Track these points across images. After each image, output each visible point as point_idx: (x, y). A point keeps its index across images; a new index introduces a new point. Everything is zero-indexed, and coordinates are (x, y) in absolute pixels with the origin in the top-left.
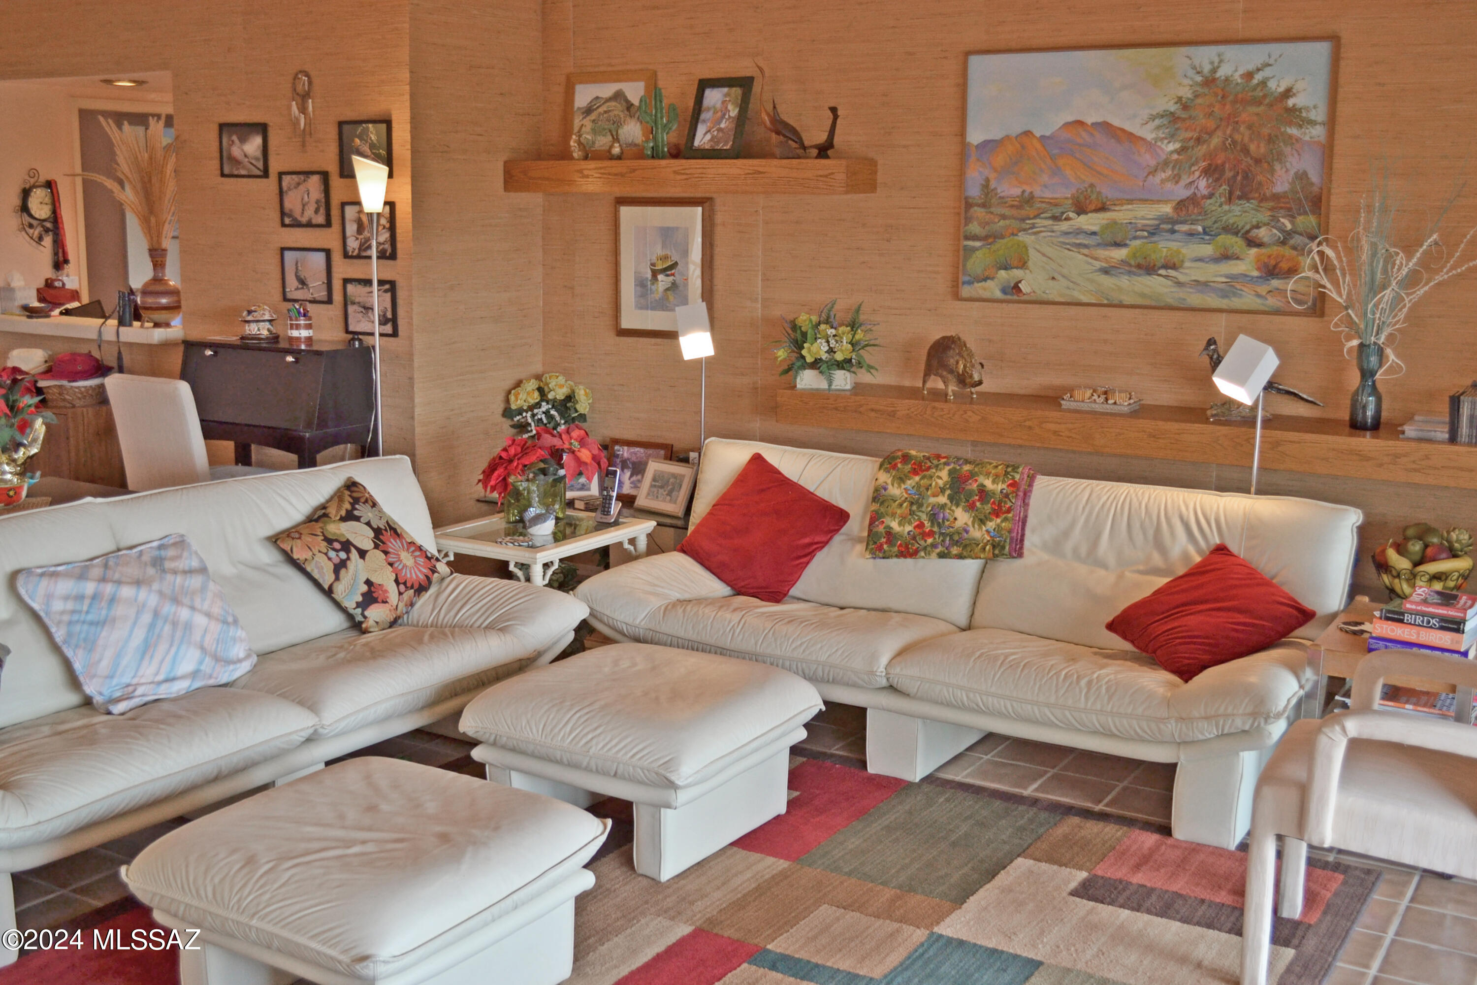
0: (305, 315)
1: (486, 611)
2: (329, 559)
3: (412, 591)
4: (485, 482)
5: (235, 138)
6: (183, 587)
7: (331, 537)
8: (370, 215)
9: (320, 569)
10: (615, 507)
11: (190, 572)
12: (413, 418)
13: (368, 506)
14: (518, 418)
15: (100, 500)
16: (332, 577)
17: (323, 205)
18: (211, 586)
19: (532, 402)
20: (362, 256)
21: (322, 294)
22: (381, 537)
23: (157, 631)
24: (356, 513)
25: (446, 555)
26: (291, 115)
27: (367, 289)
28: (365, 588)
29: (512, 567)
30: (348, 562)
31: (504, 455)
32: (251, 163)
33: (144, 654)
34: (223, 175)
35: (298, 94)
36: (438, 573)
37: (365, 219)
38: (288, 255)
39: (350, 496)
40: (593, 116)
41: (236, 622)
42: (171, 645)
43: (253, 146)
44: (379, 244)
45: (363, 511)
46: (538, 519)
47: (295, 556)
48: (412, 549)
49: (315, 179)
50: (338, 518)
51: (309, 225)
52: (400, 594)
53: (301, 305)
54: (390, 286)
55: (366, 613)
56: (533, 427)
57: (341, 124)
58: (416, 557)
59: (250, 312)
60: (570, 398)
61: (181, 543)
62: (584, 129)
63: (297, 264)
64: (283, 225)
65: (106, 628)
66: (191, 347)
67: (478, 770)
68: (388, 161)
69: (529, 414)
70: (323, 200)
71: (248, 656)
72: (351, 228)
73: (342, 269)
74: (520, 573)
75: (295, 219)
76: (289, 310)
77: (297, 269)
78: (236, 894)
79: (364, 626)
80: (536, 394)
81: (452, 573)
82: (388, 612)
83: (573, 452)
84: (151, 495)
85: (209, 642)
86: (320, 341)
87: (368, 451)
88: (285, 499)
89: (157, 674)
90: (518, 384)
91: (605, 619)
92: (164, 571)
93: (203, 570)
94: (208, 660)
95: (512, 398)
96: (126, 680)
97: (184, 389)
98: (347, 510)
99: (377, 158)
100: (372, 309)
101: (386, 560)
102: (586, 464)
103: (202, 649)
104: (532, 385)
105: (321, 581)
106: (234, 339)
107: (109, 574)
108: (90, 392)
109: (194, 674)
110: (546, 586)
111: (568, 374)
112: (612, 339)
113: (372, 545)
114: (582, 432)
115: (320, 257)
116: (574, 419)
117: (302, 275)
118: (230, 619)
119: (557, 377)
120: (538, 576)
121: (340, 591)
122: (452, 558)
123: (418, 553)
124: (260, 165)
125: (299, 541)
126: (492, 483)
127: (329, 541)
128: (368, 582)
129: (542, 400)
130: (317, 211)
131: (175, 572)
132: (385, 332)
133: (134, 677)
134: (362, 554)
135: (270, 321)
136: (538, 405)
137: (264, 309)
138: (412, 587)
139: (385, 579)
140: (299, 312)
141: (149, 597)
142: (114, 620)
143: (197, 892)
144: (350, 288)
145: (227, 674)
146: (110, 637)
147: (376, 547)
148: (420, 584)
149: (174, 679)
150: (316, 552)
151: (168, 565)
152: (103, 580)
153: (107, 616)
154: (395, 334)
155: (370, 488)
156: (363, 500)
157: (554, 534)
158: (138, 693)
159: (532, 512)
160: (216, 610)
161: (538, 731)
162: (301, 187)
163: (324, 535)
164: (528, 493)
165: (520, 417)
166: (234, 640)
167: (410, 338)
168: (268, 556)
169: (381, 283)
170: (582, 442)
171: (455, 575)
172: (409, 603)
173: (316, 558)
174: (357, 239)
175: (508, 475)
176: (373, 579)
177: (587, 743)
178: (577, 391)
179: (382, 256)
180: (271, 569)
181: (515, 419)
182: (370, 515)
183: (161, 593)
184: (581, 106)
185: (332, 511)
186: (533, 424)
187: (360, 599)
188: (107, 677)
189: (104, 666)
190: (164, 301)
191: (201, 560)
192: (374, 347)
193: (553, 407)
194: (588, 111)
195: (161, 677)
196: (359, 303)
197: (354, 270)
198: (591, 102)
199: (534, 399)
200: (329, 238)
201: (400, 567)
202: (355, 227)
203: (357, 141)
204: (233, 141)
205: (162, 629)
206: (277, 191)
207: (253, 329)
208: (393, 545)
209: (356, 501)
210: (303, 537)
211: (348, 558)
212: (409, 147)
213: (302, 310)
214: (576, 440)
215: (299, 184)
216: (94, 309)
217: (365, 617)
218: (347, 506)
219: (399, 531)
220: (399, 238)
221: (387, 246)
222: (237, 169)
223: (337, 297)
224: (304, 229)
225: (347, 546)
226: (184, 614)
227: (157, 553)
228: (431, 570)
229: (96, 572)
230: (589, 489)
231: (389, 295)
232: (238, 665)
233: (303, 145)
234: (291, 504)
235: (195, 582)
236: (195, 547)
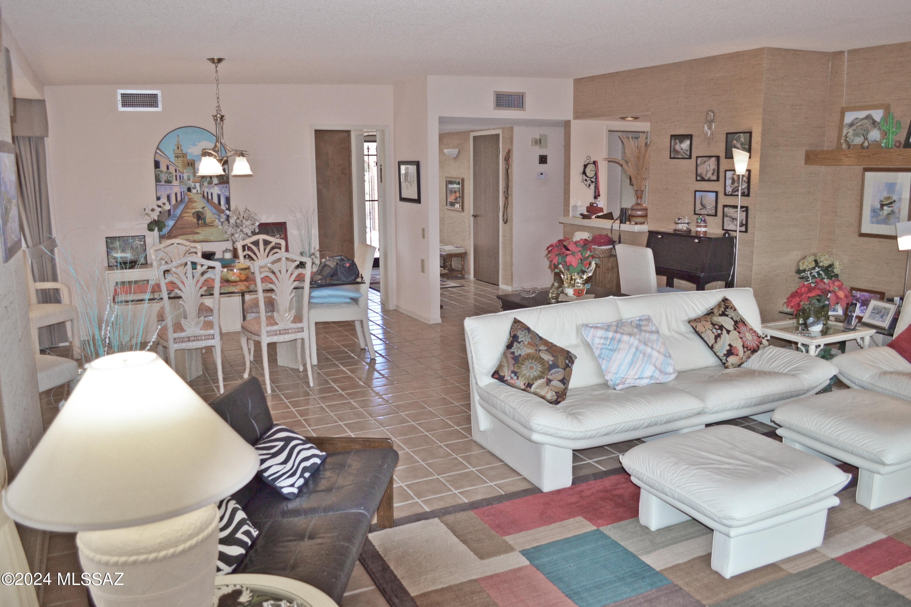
0: (704, 221)
1: (786, 365)
2: (713, 333)
3: (750, 352)
4: (788, 303)
5: (677, 141)
6: (649, 338)
7: (714, 322)
8: (739, 176)
9: (708, 336)
10: (854, 322)
11: (652, 332)
12: (751, 271)
13: (732, 310)
14: (803, 274)
15: (616, 297)
16: (714, 341)
17: (716, 171)
18: (661, 339)
19: (811, 266)
20: (733, 194)
21: (713, 212)
22: (737, 325)
23: (637, 356)
24: (726, 313)
25: (766, 336)
26: (704, 130)
27: (735, 210)
28: (728, 348)
29: (799, 345)
30: (721, 335)
31: (799, 291)
32: (684, 153)
33: (631, 365)
34: (671, 158)
35: (708, 121)
36: (763, 344)
37: (736, 178)
38: (697, 193)
39: (724, 305)
40: (854, 128)
41: (670, 356)
42: (642, 363)
43: (686, 145)
44: (742, 189)
45: (729, 312)
46: (813, 324)
47: (697, 330)
48: (751, 332)
49: (713, 159)
50: (718, 314)
51: (709, 180)
52: (744, 352)
53: (703, 217)
54: (746, 209)
55: (728, 359)
56: (810, 279)
57: (727, 134)
58: (753, 336)
59: (679, 219)
60: (831, 266)
61: (649, 319)
62: (848, 134)
63: (702, 198)
64: (697, 180)
65: (616, 353)
66: (652, 234)
67: (780, 439)
68: (749, 151)
69: (809, 273)
70: (716, 169)
71: (674, 372)
72: (729, 182)
73: (723, 200)
74: (803, 349)
75: (702, 178)
76: (697, 219)
77: (702, 200)
78: (671, 476)
79: (726, 365)
80: (814, 263)
81: (769, 345)
82: (738, 360)
83: (835, 293)
84: (637, 297)
85: (658, 364)
86: (710, 233)
87: (729, 285)
88: (693, 303)
89: (635, 375)
90: (804, 258)
91: (846, 376)
92: (641, 331)
93: (657, 332)
94: (657, 372)
95: (801, 264)
96: (622, 376)
97: (649, 252)
98: (722, 311)
99: (744, 149)
100: (736, 220)
101: (739, 336)
102: (841, 298)
103: (655, 366)
104: (812, 258)
105: (708, 342)
106: (671, 231)
107: (619, 330)
108: (606, 251)
109: (651, 377)
110: (817, 356)
111: (830, 254)
112: (855, 238)
113: (733, 328)
114: (840, 283)
115: (714, 195)
116: (832, 276)
117: (704, 203)
118: (668, 355)
119: (825, 255)
120: (813, 351)
121: (716, 348)
122: (769, 338)
123: (754, 334)
124: (688, 153)
125: (700, 323)
126: (792, 304)
127: (714, 325)
128: (730, 345)
129: (816, 266)
130: (713, 174)
131: (646, 332)
132: (741, 230)
133: (625, 375)
134: (728, 332)
135: (688, 223)
136: (814, 268)
137: (685, 218)
138: (750, 350)
139: (738, 345)
140: (702, 220)
141: (634, 341)
142: (619, 350)
143: (653, 472)
144: (726, 209)
145: (665, 379)
146: (618, 357)
147: (735, 329)
148: (754, 349)
149: (642, 378)
150: (707, 329)
151: (643, 328)
152: (616, 332)
153: (616, 348)
154: (746, 231)
155: (733, 302)
156: (730, 307)
157: (821, 331)
158: (626, 382)
159: (811, 320)
160: (662, 350)
161: (812, 426)
162: (706, 163)
163: (711, 322)
164: (809, 311)
165: (804, 274)
166: (669, 364)
167: (754, 234)
168: (686, 329)
169: (742, 207)
170: (840, 288)
171: (771, 346)
172: (748, 357)
173: (707, 332)
174: (731, 187)
175: (801, 301)
176: (732, 344)
177: (838, 435)
178: (835, 263)
179: (743, 195)
180: (686, 335)
181: (801, 275)
182: (733, 314)
183: (640, 340)
184: (847, 123)
185: (715, 311)
186: (810, 278)
187: (726, 352)
188: (615, 374)
189: (613, 369)
190: (639, 213)
191: (657, 328)
192: (736, 237)
193: (821, 270)
194: (851, 125)
195: (636, 377)
196: (730, 216)
197: (730, 201)
198: (853, 120)
199: (812, 265)
200: (718, 187)
201: (745, 340)
202: (731, 181)
203: (735, 141)
204: (676, 143)
205: (639, 356)
206: (695, 165)
207: (680, 227)
208: (743, 329)
209: (727, 307)
210: (702, 321)
211: (722, 333)
212: (760, 144)
213: (703, 219)
214: (837, 286)
215: (705, 162)
216: (609, 216)
217: (727, 361)
218: (723, 309)
219: (746, 323)
220: (752, 187)
221: (746, 191)
222: (678, 155)
223: (720, 214)
224: (706, 182)
225: (721, 327)
226: (649, 350)
227: (638, 322)
228: (760, 343)
229: (614, 328)
230: (837, 311)
231: (745, 213)
232: (670, 376)
233: (709, 144)
234: (697, 306)
235: (654, 337)
236: (654, 321)
